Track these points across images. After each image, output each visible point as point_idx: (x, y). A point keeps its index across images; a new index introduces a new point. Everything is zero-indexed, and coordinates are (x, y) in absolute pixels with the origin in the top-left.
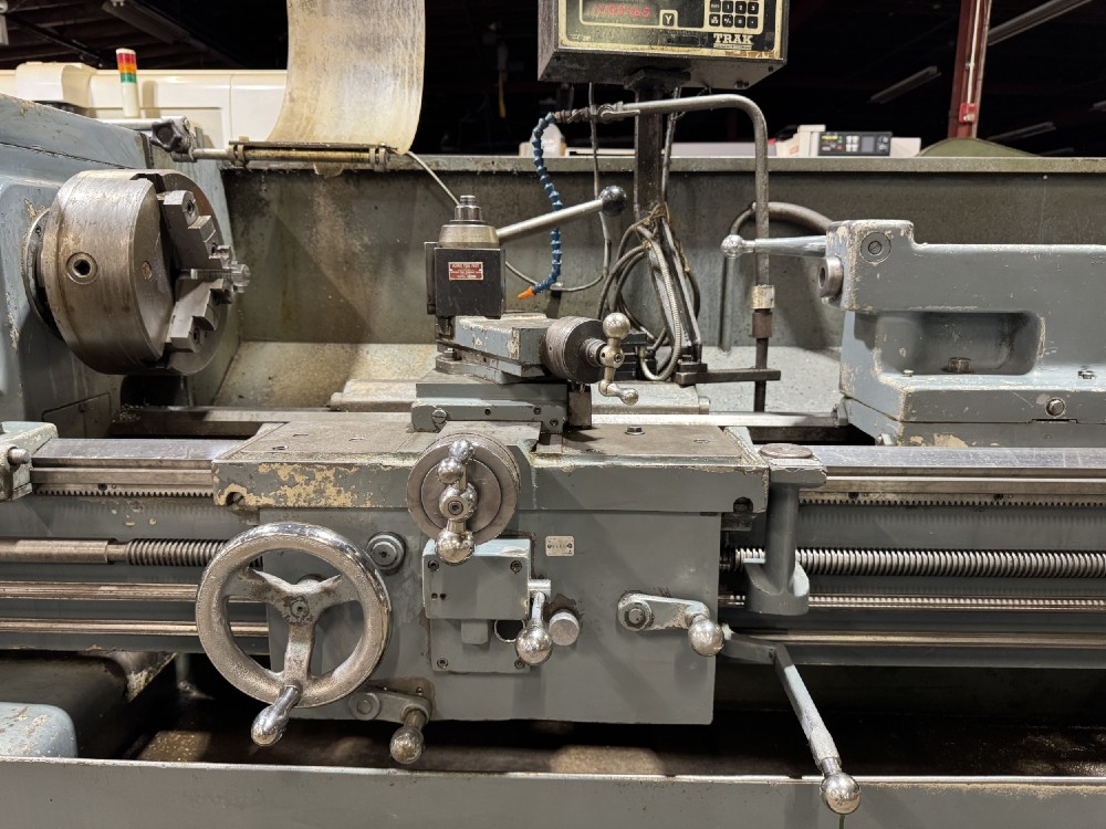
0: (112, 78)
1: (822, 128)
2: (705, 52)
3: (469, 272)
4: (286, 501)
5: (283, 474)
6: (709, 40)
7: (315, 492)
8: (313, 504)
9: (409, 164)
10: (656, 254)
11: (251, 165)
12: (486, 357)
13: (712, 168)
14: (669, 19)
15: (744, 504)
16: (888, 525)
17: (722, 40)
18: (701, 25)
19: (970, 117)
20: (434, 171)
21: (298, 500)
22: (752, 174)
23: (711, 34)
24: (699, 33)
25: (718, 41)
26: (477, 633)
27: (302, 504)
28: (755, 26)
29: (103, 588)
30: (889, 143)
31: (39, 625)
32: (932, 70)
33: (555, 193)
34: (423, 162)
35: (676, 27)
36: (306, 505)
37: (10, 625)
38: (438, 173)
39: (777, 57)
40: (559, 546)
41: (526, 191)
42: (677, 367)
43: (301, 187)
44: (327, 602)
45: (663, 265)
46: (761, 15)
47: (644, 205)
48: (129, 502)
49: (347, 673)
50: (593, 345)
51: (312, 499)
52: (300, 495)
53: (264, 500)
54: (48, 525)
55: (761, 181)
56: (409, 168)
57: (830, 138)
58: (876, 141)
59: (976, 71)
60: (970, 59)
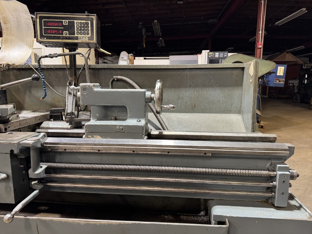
2: (76, 41)
6: (77, 38)
9: (29, 67)
14: (66, 33)
15: (12, 151)
17: (80, 38)
18: (75, 35)
19: (260, 46)
20: (34, 68)
23: (77, 37)
24: (74, 37)
25: (79, 38)
28: (89, 34)
35: (68, 35)
39: (95, 42)
42: (66, 118)
46: (90, 32)
56: (29, 68)
57: (211, 53)
58: (224, 54)
59: (262, 34)
60: (260, 31)
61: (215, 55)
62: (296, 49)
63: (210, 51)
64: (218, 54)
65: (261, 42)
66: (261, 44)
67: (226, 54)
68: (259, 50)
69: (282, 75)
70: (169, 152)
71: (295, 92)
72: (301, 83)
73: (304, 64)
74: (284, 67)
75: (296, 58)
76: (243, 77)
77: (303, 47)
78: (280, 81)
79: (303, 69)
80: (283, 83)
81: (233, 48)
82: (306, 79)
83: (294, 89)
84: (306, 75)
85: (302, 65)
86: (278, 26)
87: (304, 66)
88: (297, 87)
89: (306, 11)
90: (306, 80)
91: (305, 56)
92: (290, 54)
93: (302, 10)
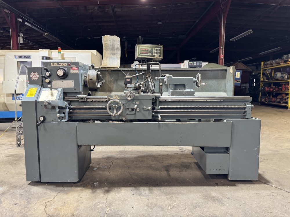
0: (56, 53)
1: (189, 61)
2: (154, 57)
3: (129, 80)
4: (114, 99)
5: (114, 96)
8: (116, 99)
10: (149, 79)
11: (101, 69)
12: (130, 87)
13: (157, 70)
15: (153, 98)
16: (169, 104)
17: (156, 56)
18: (153, 54)
19: (222, 58)
22: (159, 70)
26: (130, 110)
29: (92, 111)
34: (120, 69)
35: (150, 55)
38: (122, 70)
39: (162, 58)
40: (138, 103)
41: (134, 72)
42: (151, 92)
43: (104, 72)
44: (118, 107)
45: (150, 80)
46: (160, 53)
47: (148, 74)
48: (94, 103)
49: (120, 112)
50: (140, 85)
53: (112, 99)
55: (160, 71)
57: (190, 63)
58: (199, 63)
59: (223, 49)
60: (221, 47)
61: (193, 63)
62: (246, 59)
64: (195, 63)
65: (223, 55)
66: (222, 56)
67: (201, 63)
68: (221, 60)
69: (239, 77)
70: (207, 100)
71: (247, 93)
72: (251, 85)
73: (253, 72)
74: (240, 72)
75: (246, 66)
76: (226, 74)
77: (251, 57)
78: (238, 82)
79: (252, 75)
80: (240, 83)
81: (196, 58)
82: (255, 82)
83: (246, 91)
84: (255, 80)
85: (251, 73)
86: (232, 42)
87: (253, 73)
88: (248, 89)
89: (252, 32)
90: (254, 84)
91: (253, 65)
92: (241, 63)
93: (249, 31)
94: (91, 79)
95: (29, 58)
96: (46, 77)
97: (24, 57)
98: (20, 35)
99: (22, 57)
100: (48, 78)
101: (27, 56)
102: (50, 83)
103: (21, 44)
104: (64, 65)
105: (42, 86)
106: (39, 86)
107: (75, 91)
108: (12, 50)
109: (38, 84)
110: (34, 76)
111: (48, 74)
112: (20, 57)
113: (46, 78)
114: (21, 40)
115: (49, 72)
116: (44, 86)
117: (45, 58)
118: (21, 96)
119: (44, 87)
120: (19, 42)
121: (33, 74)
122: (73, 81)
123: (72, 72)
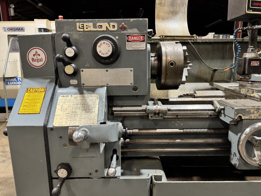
1: (214, 33)
4: (251, 118)
5: (252, 111)
7: (259, 115)
8: (258, 118)
21: (254, 117)
27: (255, 118)
29: (177, 140)
30: (229, 37)
31: (160, 150)
32: (221, 20)
33: (239, 46)
36: (256, 118)
37: (153, 150)
48: (177, 120)
51: (258, 117)
52: (255, 116)
53: (247, 118)
54: (156, 126)
57: (216, 35)
58: (226, 36)
61: (219, 36)
63: (215, 34)
64: (222, 36)
67: (229, 36)
94: (172, 64)
95: (22, 30)
96: (66, 60)
97: (15, 30)
98: (11, 6)
99: (13, 29)
100: (69, 61)
101: (20, 29)
102: (76, 74)
103: (12, 16)
104: (111, 29)
105: (56, 84)
106: (50, 82)
107: (135, 93)
108: (2, 22)
109: (47, 79)
110: (35, 58)
111: (70, 52)
112: (11, 29)
113: (66, 64)
114: (12, 13)
115: (74, 47)
116: (60, 82)
117: (42, 30)
118: (15, 79)
119: (61, 86)
120: (10, 14)
121: (33, 52)
122: (132, 69)
123: (130, 46)
